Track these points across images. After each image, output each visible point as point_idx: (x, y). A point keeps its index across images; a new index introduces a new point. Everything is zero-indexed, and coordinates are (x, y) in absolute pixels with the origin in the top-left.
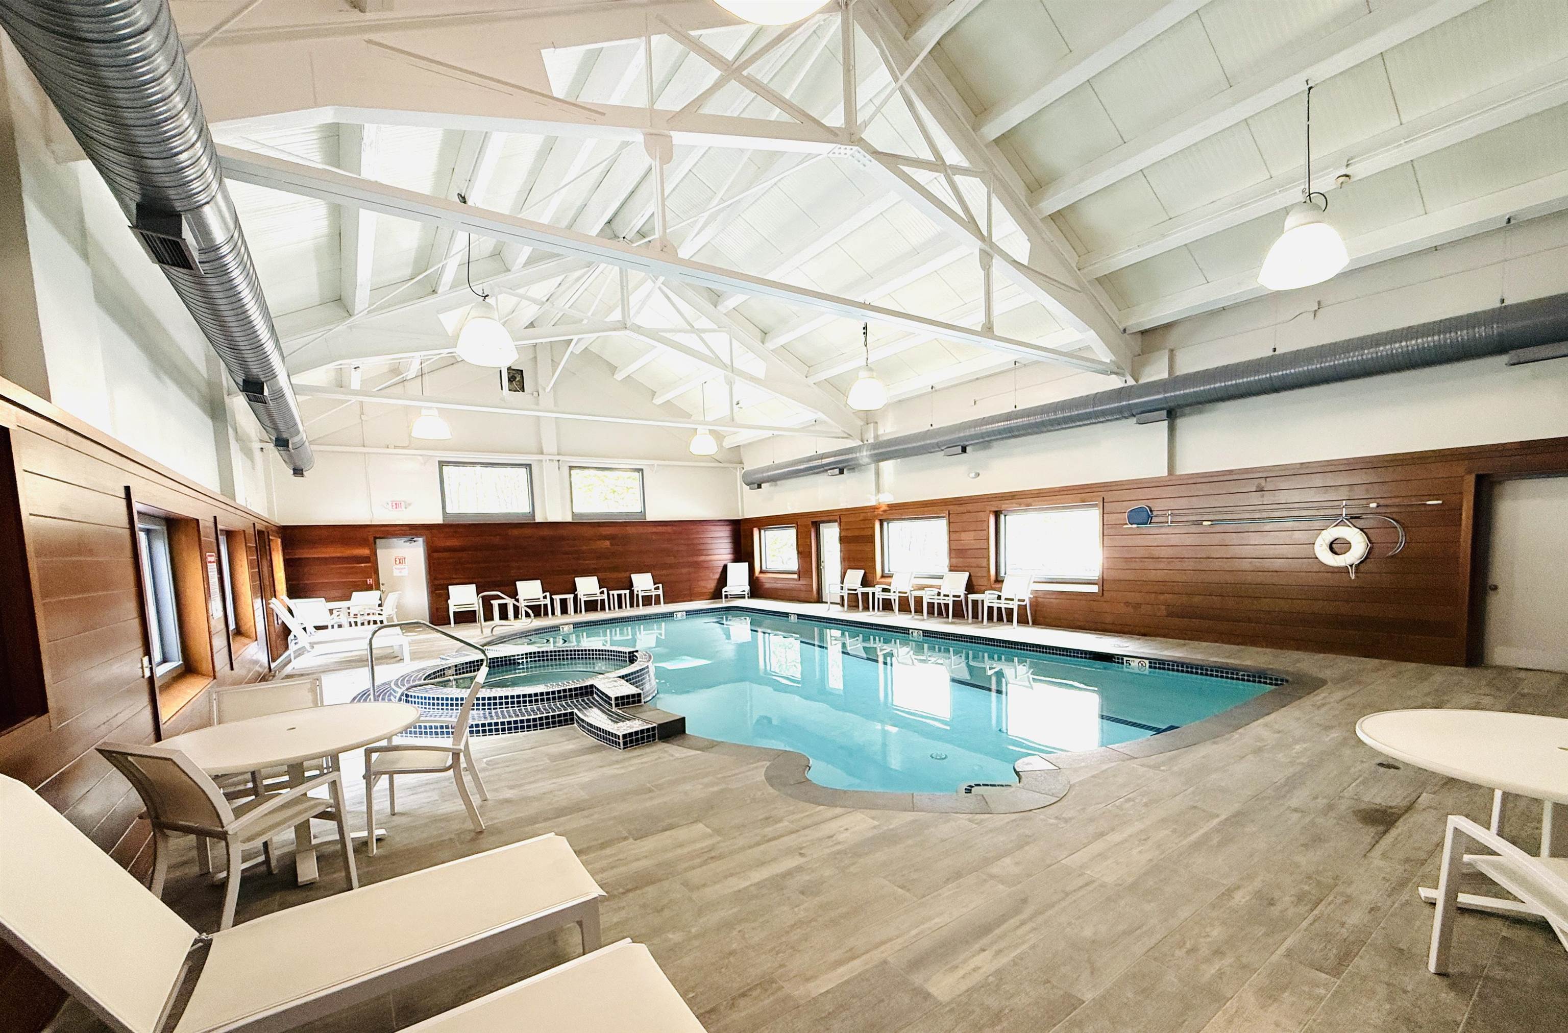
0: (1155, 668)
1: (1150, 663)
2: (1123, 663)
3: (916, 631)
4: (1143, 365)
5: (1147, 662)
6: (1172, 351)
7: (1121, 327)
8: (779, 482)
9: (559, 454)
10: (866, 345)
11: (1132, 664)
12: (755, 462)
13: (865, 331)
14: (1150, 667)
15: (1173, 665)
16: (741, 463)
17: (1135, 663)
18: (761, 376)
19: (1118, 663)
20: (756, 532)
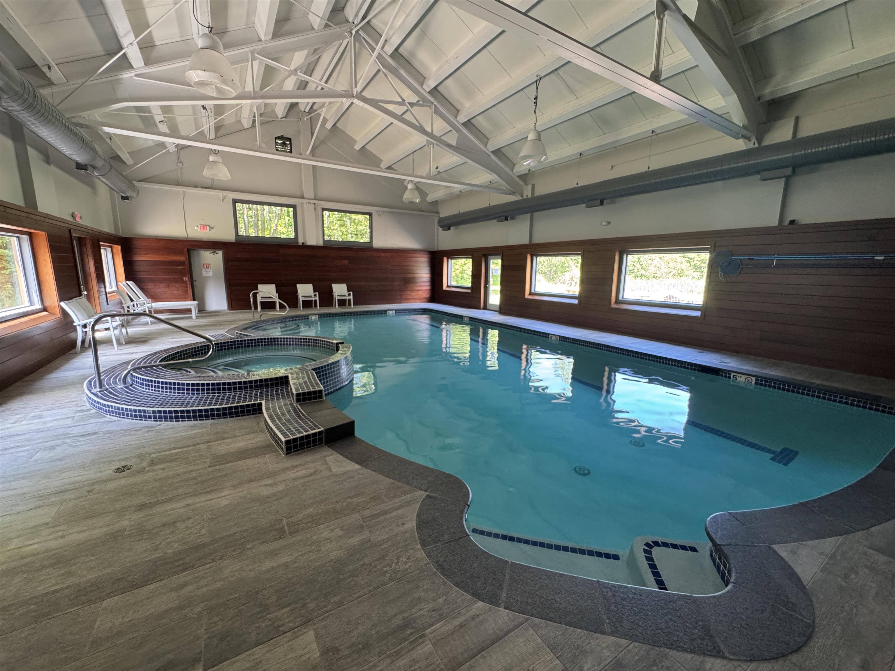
0: (761, 384)
1: (756, 380)
2: (730, 377)
3: (554, 336)
4: (767, 131)
5: (754, 379)
6: (797, 119)
7: (757, 94)
8: (460, 227)
9: (315, 199)
10: (535, 113)
11: (739, 379)
12: (446, 212)
13: (535, 101)
14: (756, 383)
15: (780, 384)
16: (438, 213)
17: (742, 379)
18: (454, 144)
19: (725, 377)
20: (445, 259)
